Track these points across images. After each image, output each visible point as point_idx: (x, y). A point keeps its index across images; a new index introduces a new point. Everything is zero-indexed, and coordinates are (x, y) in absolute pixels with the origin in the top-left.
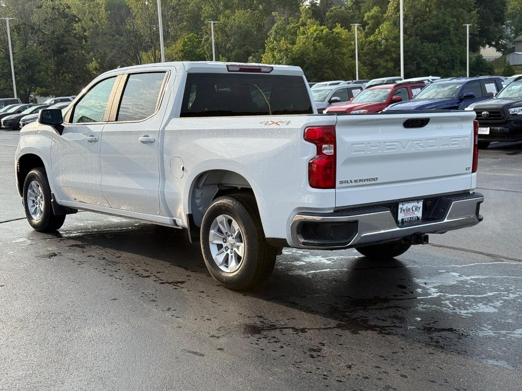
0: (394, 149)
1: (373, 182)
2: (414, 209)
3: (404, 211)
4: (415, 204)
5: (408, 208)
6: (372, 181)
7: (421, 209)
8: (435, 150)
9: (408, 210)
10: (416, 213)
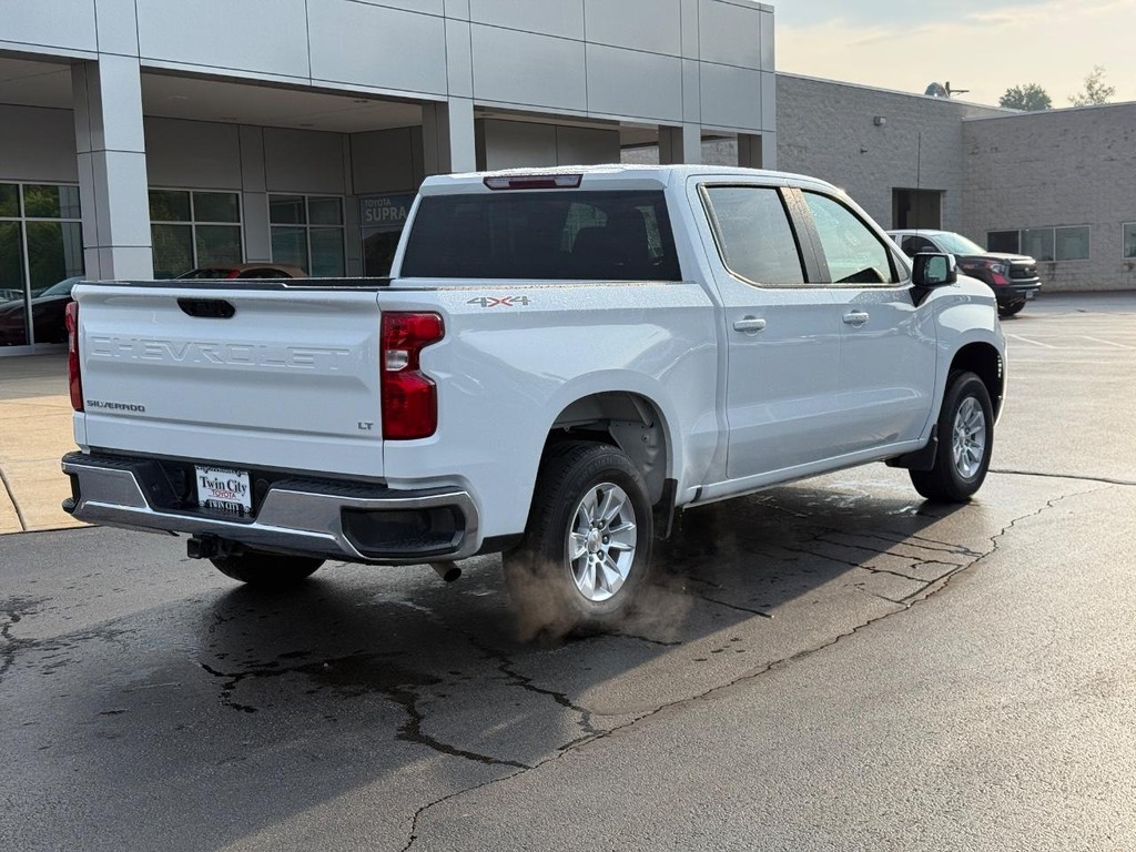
0: (159, 355)
1: (138, 413)
2: (232, 486)
3: (211, 485)
4: (233, 476)
5: (219, 481)
6: (135, 411)
7: (248, 489)
8: (250, 369)
9: (219, 485)
10: (238, 495)
